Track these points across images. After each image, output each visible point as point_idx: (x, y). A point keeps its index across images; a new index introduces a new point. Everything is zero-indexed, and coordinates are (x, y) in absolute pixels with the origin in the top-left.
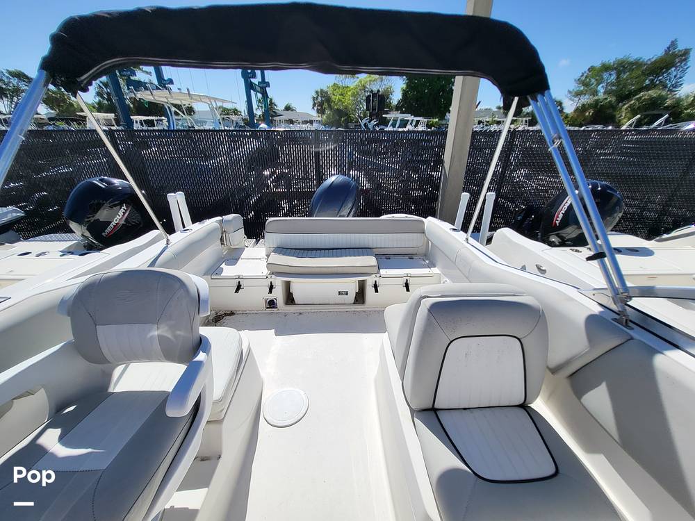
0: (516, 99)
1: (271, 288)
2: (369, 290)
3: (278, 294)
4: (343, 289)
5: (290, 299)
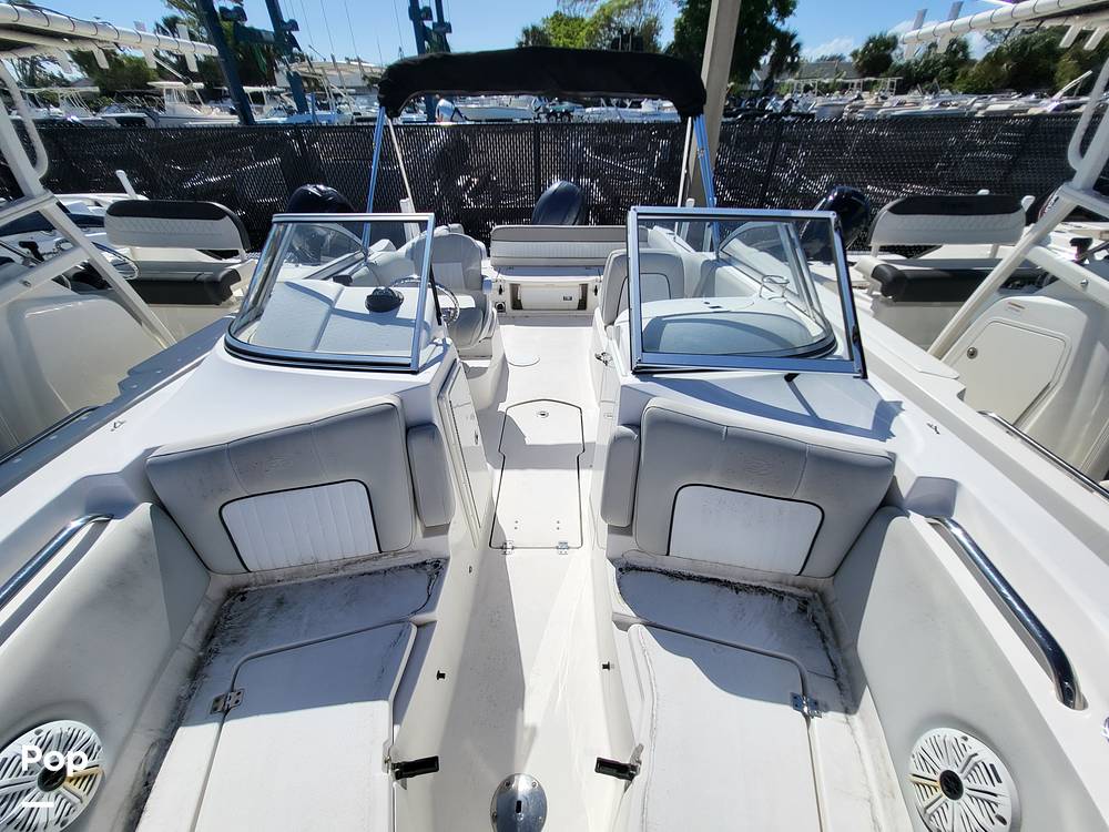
0: (690, 119)
1: (501, 291)
2: (590, 294)
3: (506, 298)
4: (568, 296)
5: (517, 305)
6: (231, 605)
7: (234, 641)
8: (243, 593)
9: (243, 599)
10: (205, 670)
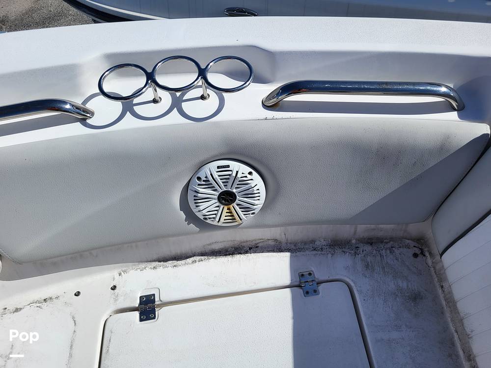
6: (408, 247)
7: (367, 266)
8: (422, 253)
9: (415, 255)
10: (338, 251)
